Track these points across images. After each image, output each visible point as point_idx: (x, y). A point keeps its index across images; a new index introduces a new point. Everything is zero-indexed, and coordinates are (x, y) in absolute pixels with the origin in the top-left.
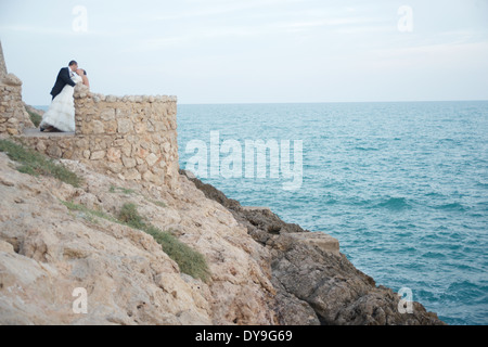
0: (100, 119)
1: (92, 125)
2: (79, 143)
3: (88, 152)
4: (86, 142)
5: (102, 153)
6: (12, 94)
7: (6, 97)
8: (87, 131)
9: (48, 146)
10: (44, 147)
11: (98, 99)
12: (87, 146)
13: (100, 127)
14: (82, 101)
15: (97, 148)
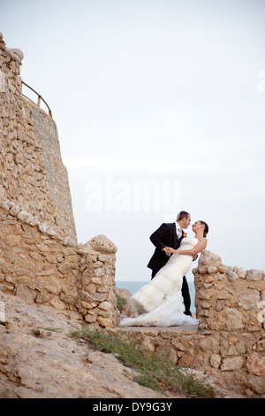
0: (237, 306)
1: (225, 316)
2: (204, 343)
3: (217, 358)
4: (215, 342)
5: (239, 360)
6: (106, 267)
7: (99, 271)
8: (217, 325)
9: (156, 346)
10: (151, 348)
11: (235, 276)
12: (216, 349)
13: (236, 319)
14: (211, 278)
15: (231, 352)
